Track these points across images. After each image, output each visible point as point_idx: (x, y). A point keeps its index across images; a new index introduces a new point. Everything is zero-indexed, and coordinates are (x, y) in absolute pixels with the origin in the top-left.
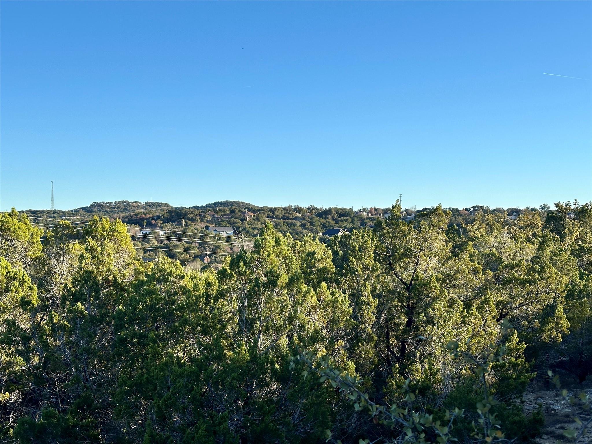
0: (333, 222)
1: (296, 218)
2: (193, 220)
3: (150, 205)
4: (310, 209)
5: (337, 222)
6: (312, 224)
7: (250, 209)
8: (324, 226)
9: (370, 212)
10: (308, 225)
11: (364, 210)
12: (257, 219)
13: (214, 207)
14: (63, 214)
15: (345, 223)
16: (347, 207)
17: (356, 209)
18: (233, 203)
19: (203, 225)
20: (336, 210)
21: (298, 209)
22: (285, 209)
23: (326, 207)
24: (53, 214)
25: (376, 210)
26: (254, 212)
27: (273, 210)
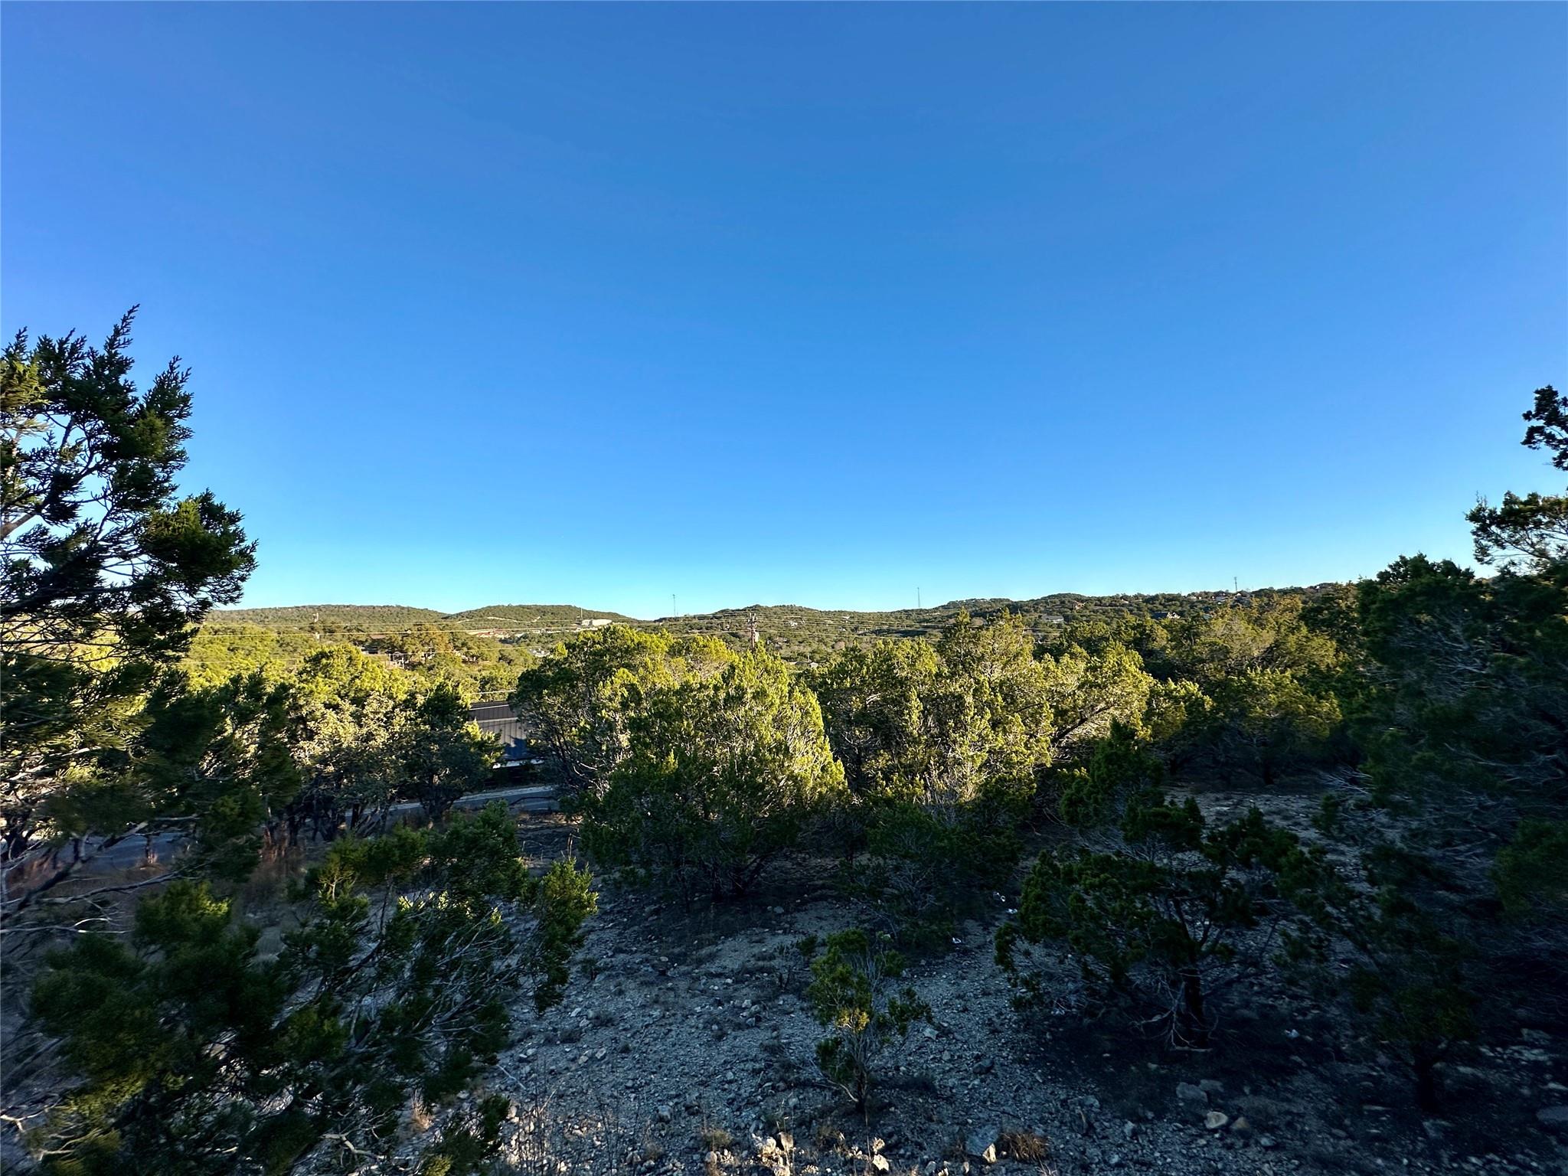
0: (1161, 607)
1: (1123, 605)
2: (1027, 611)
3: (994, 601)
4: (1136, 597)
5: (1165, 607)
6: (1139, 609)
7: (1080, 599)
8: (1151, 611)
9: (1200, 595)
10: (1135, 611)
11: (1193, 594)
12: (1086, 607)
13: (1045, 600)
14: (927, 611)
15: (1173, 607)
16: (1175, 592)
17: (1184, 594)
18: (1064, 595)
19: (1037, 615)
20: (1164, 596)
21: (1125, 597)
22: (1113, 597)
23: (1153, 594)
24: (920, 612)
25: (1206, 593)
26: (1082, 602)
27: (1100, 599)
